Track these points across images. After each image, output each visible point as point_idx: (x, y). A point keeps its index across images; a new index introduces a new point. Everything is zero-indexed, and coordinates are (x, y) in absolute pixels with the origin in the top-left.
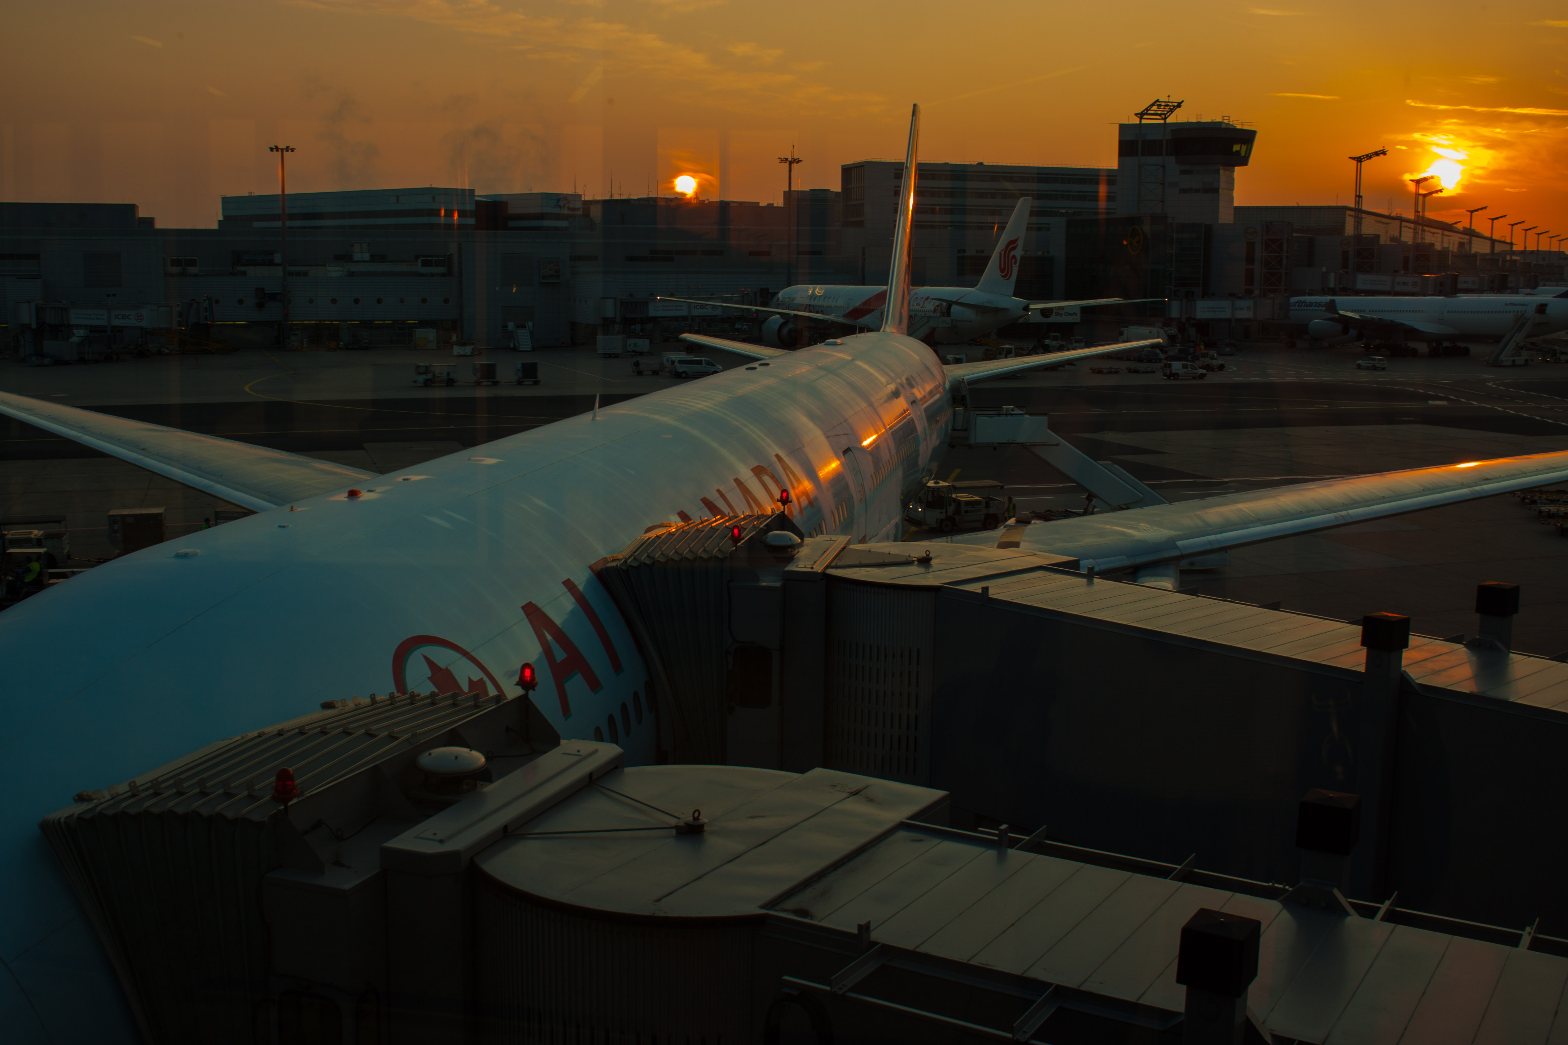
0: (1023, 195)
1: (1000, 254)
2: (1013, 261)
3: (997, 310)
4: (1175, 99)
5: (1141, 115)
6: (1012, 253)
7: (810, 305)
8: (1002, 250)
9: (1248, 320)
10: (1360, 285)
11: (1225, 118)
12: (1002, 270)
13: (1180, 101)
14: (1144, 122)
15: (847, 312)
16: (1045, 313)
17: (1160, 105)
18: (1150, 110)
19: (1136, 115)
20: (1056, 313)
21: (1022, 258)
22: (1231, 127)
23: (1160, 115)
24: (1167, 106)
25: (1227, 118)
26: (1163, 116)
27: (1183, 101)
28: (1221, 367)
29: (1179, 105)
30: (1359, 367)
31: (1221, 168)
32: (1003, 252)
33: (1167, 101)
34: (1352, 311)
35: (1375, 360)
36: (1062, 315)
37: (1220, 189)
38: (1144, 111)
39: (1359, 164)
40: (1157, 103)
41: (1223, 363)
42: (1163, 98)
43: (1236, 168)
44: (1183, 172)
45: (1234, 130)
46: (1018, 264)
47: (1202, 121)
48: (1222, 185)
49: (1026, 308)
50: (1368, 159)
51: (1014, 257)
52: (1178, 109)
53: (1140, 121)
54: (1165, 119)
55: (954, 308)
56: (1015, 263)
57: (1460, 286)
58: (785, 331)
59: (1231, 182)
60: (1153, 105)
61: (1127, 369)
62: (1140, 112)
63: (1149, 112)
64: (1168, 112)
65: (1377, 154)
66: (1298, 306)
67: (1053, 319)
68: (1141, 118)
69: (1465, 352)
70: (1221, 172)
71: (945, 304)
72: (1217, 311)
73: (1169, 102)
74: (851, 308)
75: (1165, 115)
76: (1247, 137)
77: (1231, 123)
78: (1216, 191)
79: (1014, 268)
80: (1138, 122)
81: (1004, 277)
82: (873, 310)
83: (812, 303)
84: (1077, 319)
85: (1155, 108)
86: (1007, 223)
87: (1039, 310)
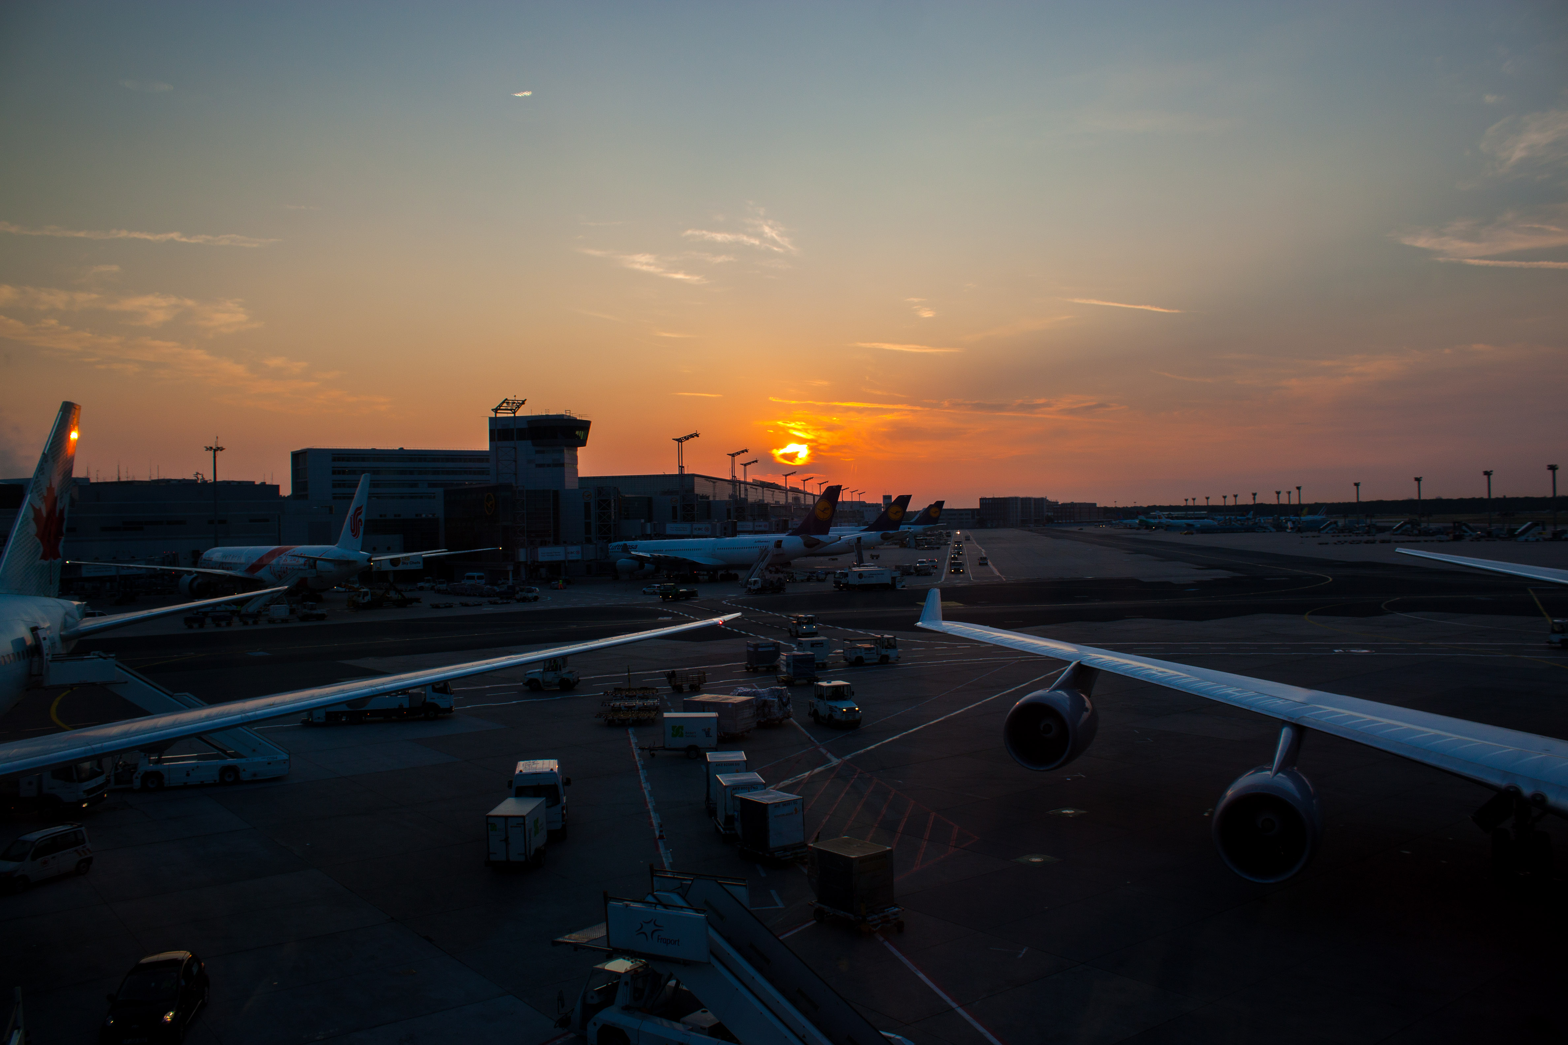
0: (363, 472)
1: (351, 518)
2: (360, 523)
3: (348, 563)
4: (520, 398)
5: (496, 410)
6: (359, 517)
7: (222, 563)
8: (352, 515)
9: (577, 561)
10: (669, 531)
11: (567, 412)
12: (352, 531)
13: (524, 400)
14: (499, 415)
15: (247, 568)
16: (394, 562)
17: (509, 403)
18: (502, 406)
19: (493, 410)
20: (403, 562)
21: (367, 521)
22: (572, 418)
23: (511, 410)
24: (514, 403)
25: (569, 412)
26: (513, 411)
27: (526, 400)
28: (536, 599)
29: (523, 403)
30: (644, 592)
31: (565, 448)
32: (352, 517)
33: (514, 399)
34: (645, 552)
35: (655, 587)
36: (407, 563)
37: (565, 464)
38: (498, 407)
39: (680, 443)
40: (506, 401)
41: (537, 595)
42: (511, 398)
43: (578, 448)
44: (537, 452)
45: (575, 420)
46: (363, 526)
47: (550, 414)
48: (566, 461)
49: (369, 560)
50: (686, 440)
51: (360, 520)
52: (523, 405)
53: (496, 415)
54: (514, 413)
55: (318, 562)
56: (361, 525)
57: (738, 529)
58: (195, 584)
59: (575, 458)
60: (503, 402)
61: (460, 604)
62: (495, 408)
63: (501, 408)
64: (516, 408)
65: (692, 436)
66: (618, 549)
67: (401, 567)
68: (496, 412)
69: (735, 577)
70: (565, 450)
71: (311, 560)
72: (553, 555)
73: (515, 400)
74: (250, 565)
75: (514, 410)
76: (585, 426)
77: (571, 415)
78: (563, 465)
79: (360, 529)
80: (494, 416)
81: (354, 536)
82: (265, 565)
83: (224, 561)
84: (420, 566)
85: (505, 405)
86: (354, 494)
87: (389, 560)
